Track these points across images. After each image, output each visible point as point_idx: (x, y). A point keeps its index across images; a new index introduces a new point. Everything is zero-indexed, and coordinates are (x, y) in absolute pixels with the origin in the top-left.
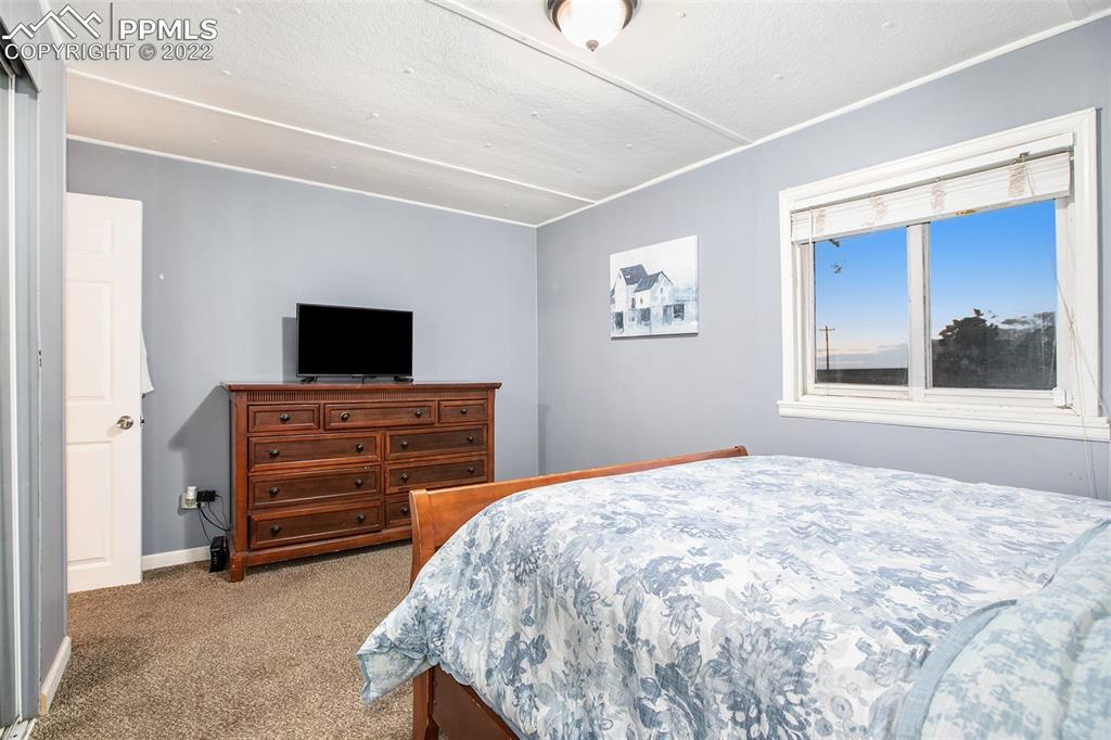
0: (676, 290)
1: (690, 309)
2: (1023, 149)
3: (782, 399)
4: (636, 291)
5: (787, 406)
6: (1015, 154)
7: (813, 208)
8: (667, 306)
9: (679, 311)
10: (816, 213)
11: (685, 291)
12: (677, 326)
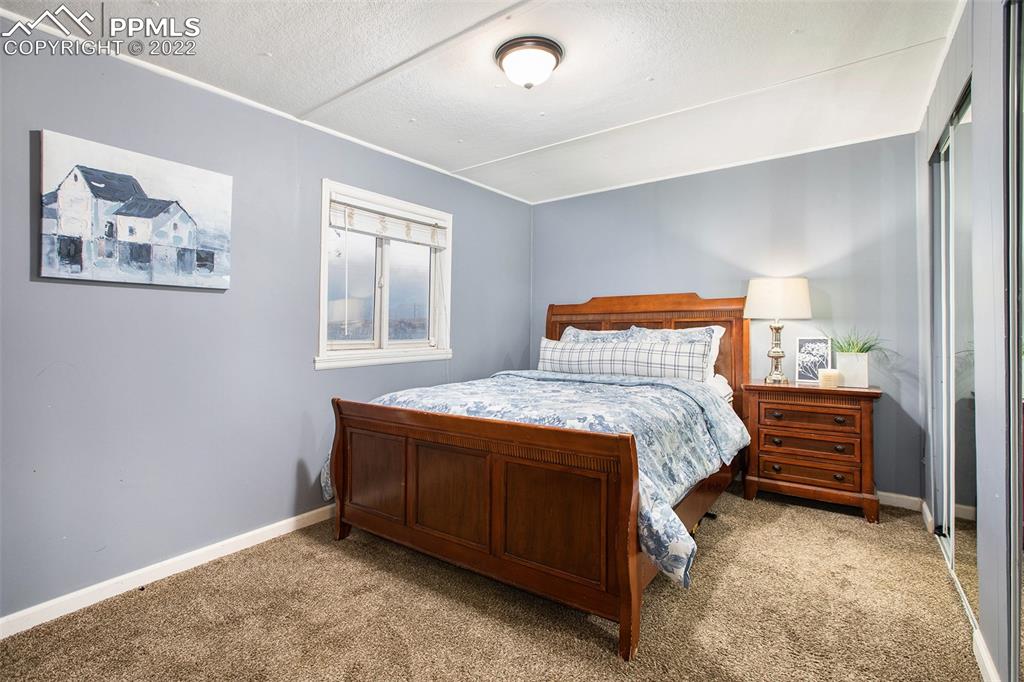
0: (200, 232)
1: (222, 260)
2: (437, 221)
3: (318, 356)
4: (118, 213)
5: (324, 361)
6: (433, 222)
7: (349, 205)
8: (185, 250)
9: (205, 259)
10: (348, 210)
11: (216, 237)
12: (199, 277)
